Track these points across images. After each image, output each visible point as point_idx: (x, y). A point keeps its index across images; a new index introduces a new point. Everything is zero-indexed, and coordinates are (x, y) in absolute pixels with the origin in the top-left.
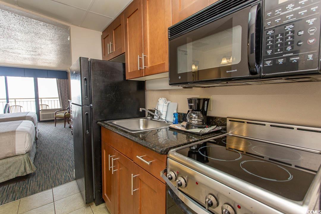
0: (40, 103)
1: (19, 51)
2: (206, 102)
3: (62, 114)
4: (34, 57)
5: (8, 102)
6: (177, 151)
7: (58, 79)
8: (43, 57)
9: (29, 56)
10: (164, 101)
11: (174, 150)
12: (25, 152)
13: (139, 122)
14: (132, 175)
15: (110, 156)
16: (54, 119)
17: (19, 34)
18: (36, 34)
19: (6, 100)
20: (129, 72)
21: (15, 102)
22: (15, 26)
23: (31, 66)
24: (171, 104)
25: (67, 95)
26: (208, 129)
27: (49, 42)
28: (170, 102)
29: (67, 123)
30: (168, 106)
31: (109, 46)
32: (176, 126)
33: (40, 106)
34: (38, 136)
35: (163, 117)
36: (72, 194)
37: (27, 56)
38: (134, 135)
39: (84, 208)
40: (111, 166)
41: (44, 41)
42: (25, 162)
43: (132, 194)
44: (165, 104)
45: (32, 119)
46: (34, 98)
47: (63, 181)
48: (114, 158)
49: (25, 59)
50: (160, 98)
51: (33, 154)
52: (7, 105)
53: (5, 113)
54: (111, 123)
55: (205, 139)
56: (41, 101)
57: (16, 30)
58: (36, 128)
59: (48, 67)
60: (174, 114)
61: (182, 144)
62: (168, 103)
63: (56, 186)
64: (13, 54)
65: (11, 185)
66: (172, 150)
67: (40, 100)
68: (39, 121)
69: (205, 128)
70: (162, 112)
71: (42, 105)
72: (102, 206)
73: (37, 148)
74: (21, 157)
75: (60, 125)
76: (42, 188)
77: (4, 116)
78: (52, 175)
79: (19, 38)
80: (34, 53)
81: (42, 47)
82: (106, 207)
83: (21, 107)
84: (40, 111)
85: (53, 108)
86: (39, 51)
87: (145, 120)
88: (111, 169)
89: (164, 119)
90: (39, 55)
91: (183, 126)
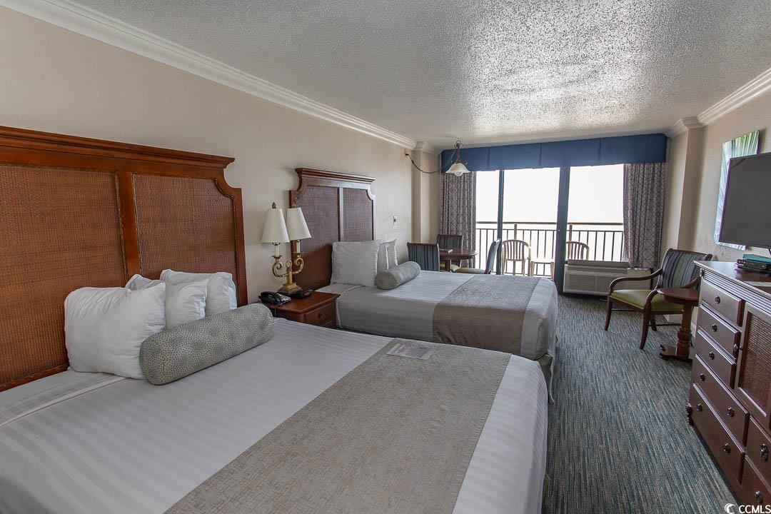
0: (567, 239)
7: (628, 165)
21: (515, 230)
23: (558, 131)
25: (654, 220)
33: (567, 245)
46: (556, 220)
56: (571, 231)
67: (568, 227)
68: (560, 293)
71: (570, 242)
83: (525, 244)
84: (566, 262)
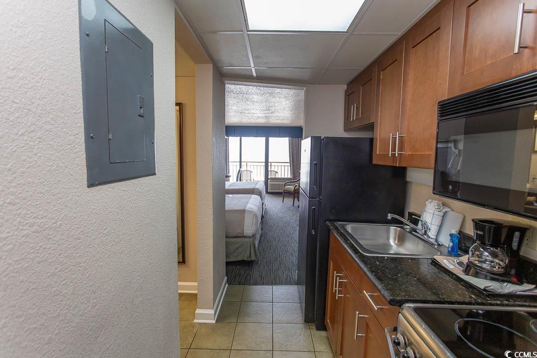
0: (269, 169)
1: (254, 111)
2: (517, 234)
3: (291, 188)
4: (267, 115)
5: (240, 167)
6: (416, 310)
7: (290, 138)
8: (276, 114)
9: (262, 115)
10: (436, 207)
11: (412, 305)
12: (251, 235)
13: (388, 232)
14: (357, 313)
15: (336, 273)
16: (282, 191)
17: (255, 97)
18: (271, 94)
19: (239, 163)
20: (378, 153)
21: (247, 166)
22: (253, 91)
23: (263, 123)
24: (451, 215)
26: (510, 287)
27: (283, 100)
28: (448, 209)
29: (296, 199)
30: (443, 217)
31: (354, 108)
32: (445, 261)
33: (269, 172)
34: (265, 213)
35: (432, 234)
36: (291, 301)
37: (260, 115)
38: (365, 259)
39: (301, 326)
40: (336, 287)
41: (278, 99)
42: (250, 246)
43: (355, 339)
44: (437, 213)
45: (259, 194)
46: (264, 161)
47: (284, 280)
48: (341, 278)
49: (259, 117)
50: (430, 200)
51: (258, 237)
52: (240, 170)
53: (237, 181)
54: (343, 227)
55: (491, 305)
56: (271, 166)
57: (253, 93)
58: (263, 203)
59: (280, 124)
60: (451, 235)
61: (431, 301)
62: (444, 211)
63: (276, 284)
64: (249, 115)
65: (238, 267)
66: (409, 305)
67: (269, 164)
68: (267, 192)
69: (505, 284)
70: (429, 225)
71: (271, 171)
72: (323, 333)
73: (262, 229)
74: (248, 240)
75: (289, 201)
76: (263, 281)
77: (236, 186)
78: (274, 268)
79: (255, 100)
80: (267, 112)
81: (276, 105)
82: (328, 338)
83: (251, 172)
84: (269, 180)
85: (283, 177)
86: (273, 109)
87: (399, 229)
88: (336, 290)
89: (432, 238)
90: (272, 112)
91: (460, 264)
